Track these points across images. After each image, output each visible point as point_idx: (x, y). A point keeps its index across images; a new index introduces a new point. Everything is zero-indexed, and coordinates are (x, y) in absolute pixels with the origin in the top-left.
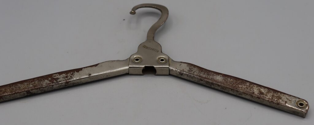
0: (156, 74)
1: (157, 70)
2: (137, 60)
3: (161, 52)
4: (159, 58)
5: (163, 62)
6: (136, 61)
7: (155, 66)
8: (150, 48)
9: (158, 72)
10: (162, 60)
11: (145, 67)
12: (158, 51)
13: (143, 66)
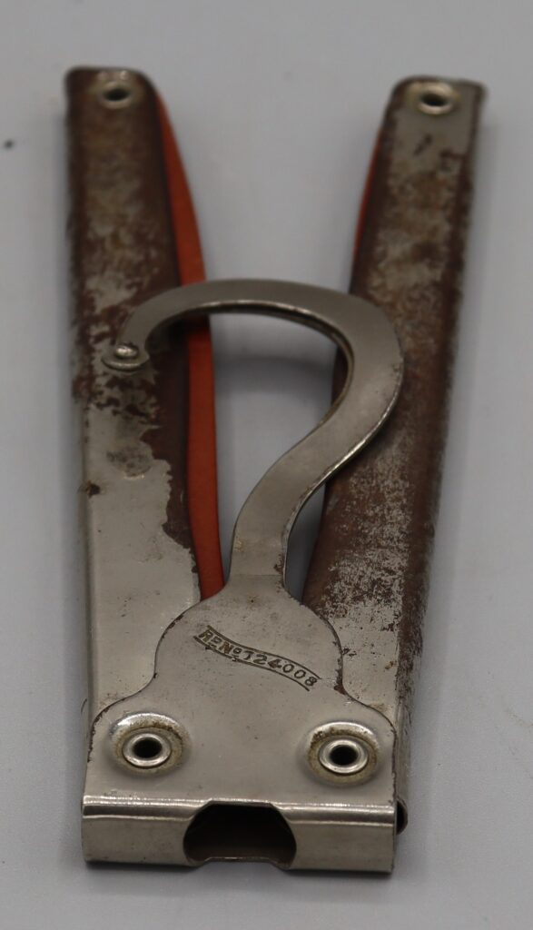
0: (296, 864)
1: (298, 837)
2: (147, 749)
3: (340, 688)
4: (316, 736)
5: (352, 769)
6: (139, 762)
7: (283, 807)
8: (250, 652)
9: (306, 851)
10: (343, 756)
11: (213, 811)
12: (313, 681)
13: (198, 803)
